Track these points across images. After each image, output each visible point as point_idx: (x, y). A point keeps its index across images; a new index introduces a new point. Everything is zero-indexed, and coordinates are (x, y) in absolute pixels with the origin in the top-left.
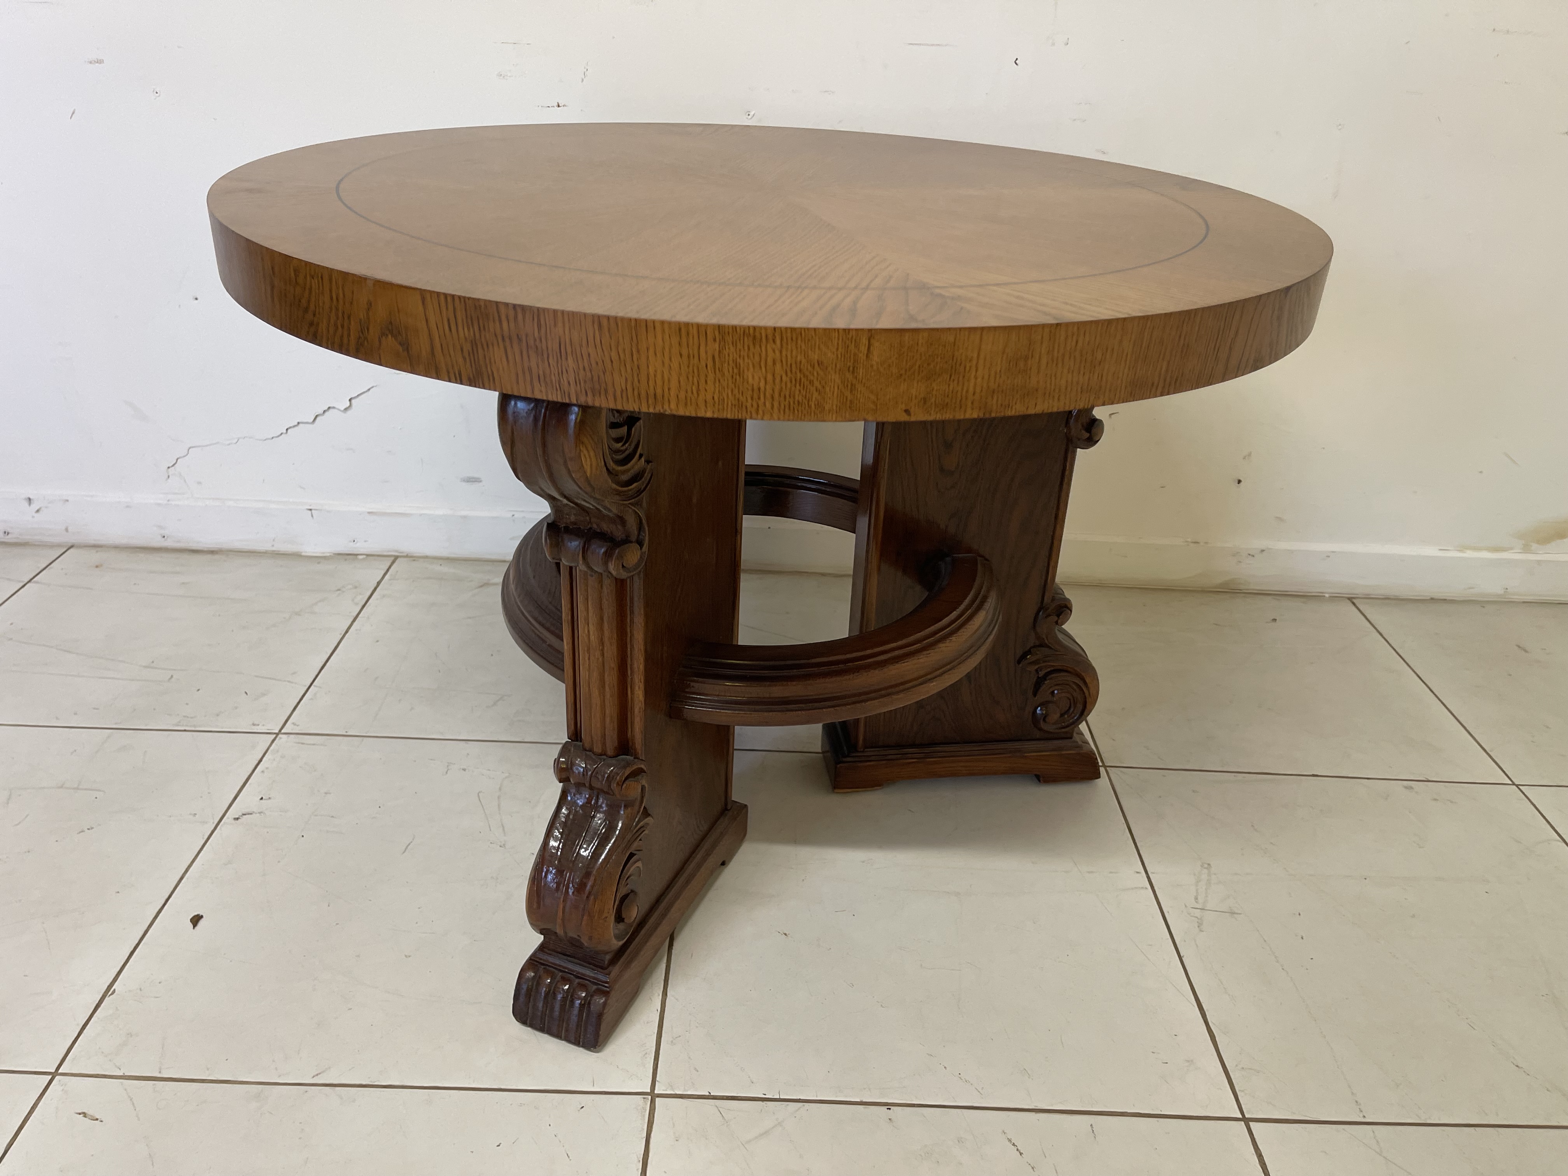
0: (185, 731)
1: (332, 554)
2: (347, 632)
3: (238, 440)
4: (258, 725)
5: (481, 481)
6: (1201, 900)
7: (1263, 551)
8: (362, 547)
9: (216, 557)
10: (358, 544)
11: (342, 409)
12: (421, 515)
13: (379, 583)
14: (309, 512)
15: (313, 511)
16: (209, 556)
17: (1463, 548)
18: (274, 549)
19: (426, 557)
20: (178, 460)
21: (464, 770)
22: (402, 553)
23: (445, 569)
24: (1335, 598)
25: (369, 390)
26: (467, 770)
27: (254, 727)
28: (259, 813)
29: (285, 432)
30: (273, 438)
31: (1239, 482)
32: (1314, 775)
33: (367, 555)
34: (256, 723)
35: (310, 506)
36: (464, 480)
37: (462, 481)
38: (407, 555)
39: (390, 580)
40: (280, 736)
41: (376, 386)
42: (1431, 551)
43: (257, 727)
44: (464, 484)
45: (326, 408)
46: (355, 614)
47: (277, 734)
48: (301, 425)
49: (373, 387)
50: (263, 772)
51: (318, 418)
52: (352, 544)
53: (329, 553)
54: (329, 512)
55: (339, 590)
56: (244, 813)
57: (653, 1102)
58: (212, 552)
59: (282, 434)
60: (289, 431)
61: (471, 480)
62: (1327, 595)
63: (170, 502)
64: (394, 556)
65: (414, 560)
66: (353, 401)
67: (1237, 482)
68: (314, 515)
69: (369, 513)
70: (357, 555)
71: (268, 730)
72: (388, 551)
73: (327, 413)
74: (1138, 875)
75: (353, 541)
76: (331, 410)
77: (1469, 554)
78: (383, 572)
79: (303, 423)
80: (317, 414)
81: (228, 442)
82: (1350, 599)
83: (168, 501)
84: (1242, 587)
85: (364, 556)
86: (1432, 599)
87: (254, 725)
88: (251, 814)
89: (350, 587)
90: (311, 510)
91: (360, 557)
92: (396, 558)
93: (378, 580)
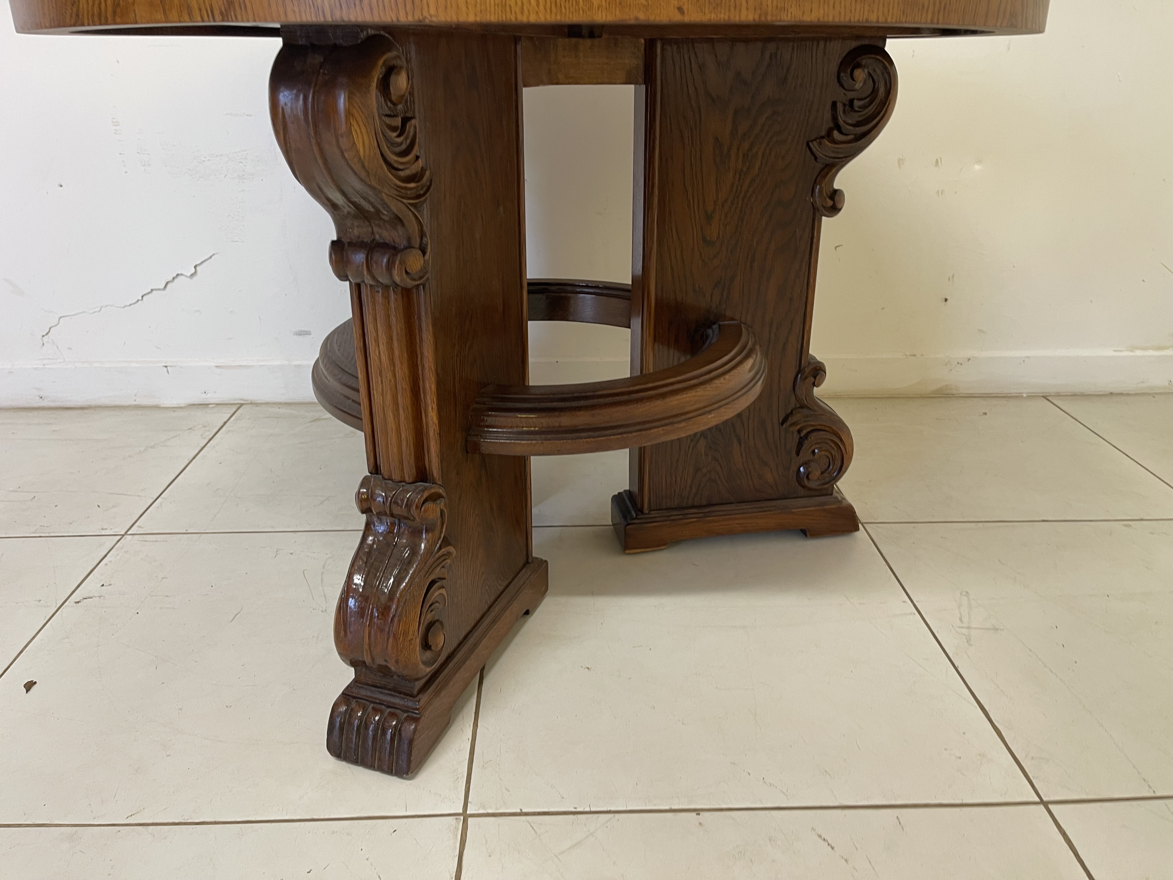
0: (40, 537)
1: (186, 405)
2: (194, 458)
3: (101, 309)
4: (107, 529)
5: (310, 334)
6: (965, 619)
7: (969, 360)
8: (212, 397)
9: (86, 411)
10: (208, 395)
11: (189, 275)
12: (261, 366)
13: (225, 423)
14: (165, 369)
15: (168, 368)
16: (80, 412)
17: (1133, 349)
18: (136, 403)
19: (267, 404)
20: (52, 329)
21: (292, 554)
22: (247, 401)
23: (283, 411)
24: (1032, 397)
25: (211, 257)
26: (294, 554)
27: (102, 531)
28: (99, 597)
29: (140, 298)
30: (131, 305)
31: (946, 300)
32: (1044, 521)
33: (217, 404)
34: (104, 527)
35: (166, 363)
36: (296, 334)
37: (294, 335)
38: (251, 402)
39: (236, 420)
40: (126, 536)
41: (217, 254)
42: (1109, 352)
43: (106, 531)
44: (296, 336)
45: (175, 275)
46: (202, 445)
47: (123, 535)
48: (154, 292)
49: (214, 255)
50: (106, 564)
51: (169, 286)
52: (204, 395)
53: (184, 404)
54: (181, 367)
55: (190, 429)
56: (84, 597)
57: (465, 822)
58: (82, 408)
59: (138, 300)
60: (145, 298)
61: (302, 333)
62: (1024, 395)
63: (46, 366)
64: (240, 404)
65: (257, 406)
66: (198, 268)
67: (944, 300)
68: (169, 371)
69: (217, 367)
70: (208, 404)
71: (115, 532)
72: (235, 400)
73: (176, 280)
74: (905, 604)
75: (204, 392)
76: (180, 277)
77: (1138, 353)
78: (229, 415)
79: (156, 290)
80: (167, 281)
81: (91, 311)
82: (1044, 397)
83: (44, 365)
84: (954, 392)
85: (214, 405)
86: (1111, 393)
87: (103, 529)
88: (91, 598)
89: (201, 426)
90: (166, 367)
91: (211, 406)
92: (241, 405)
93: (225, 420)
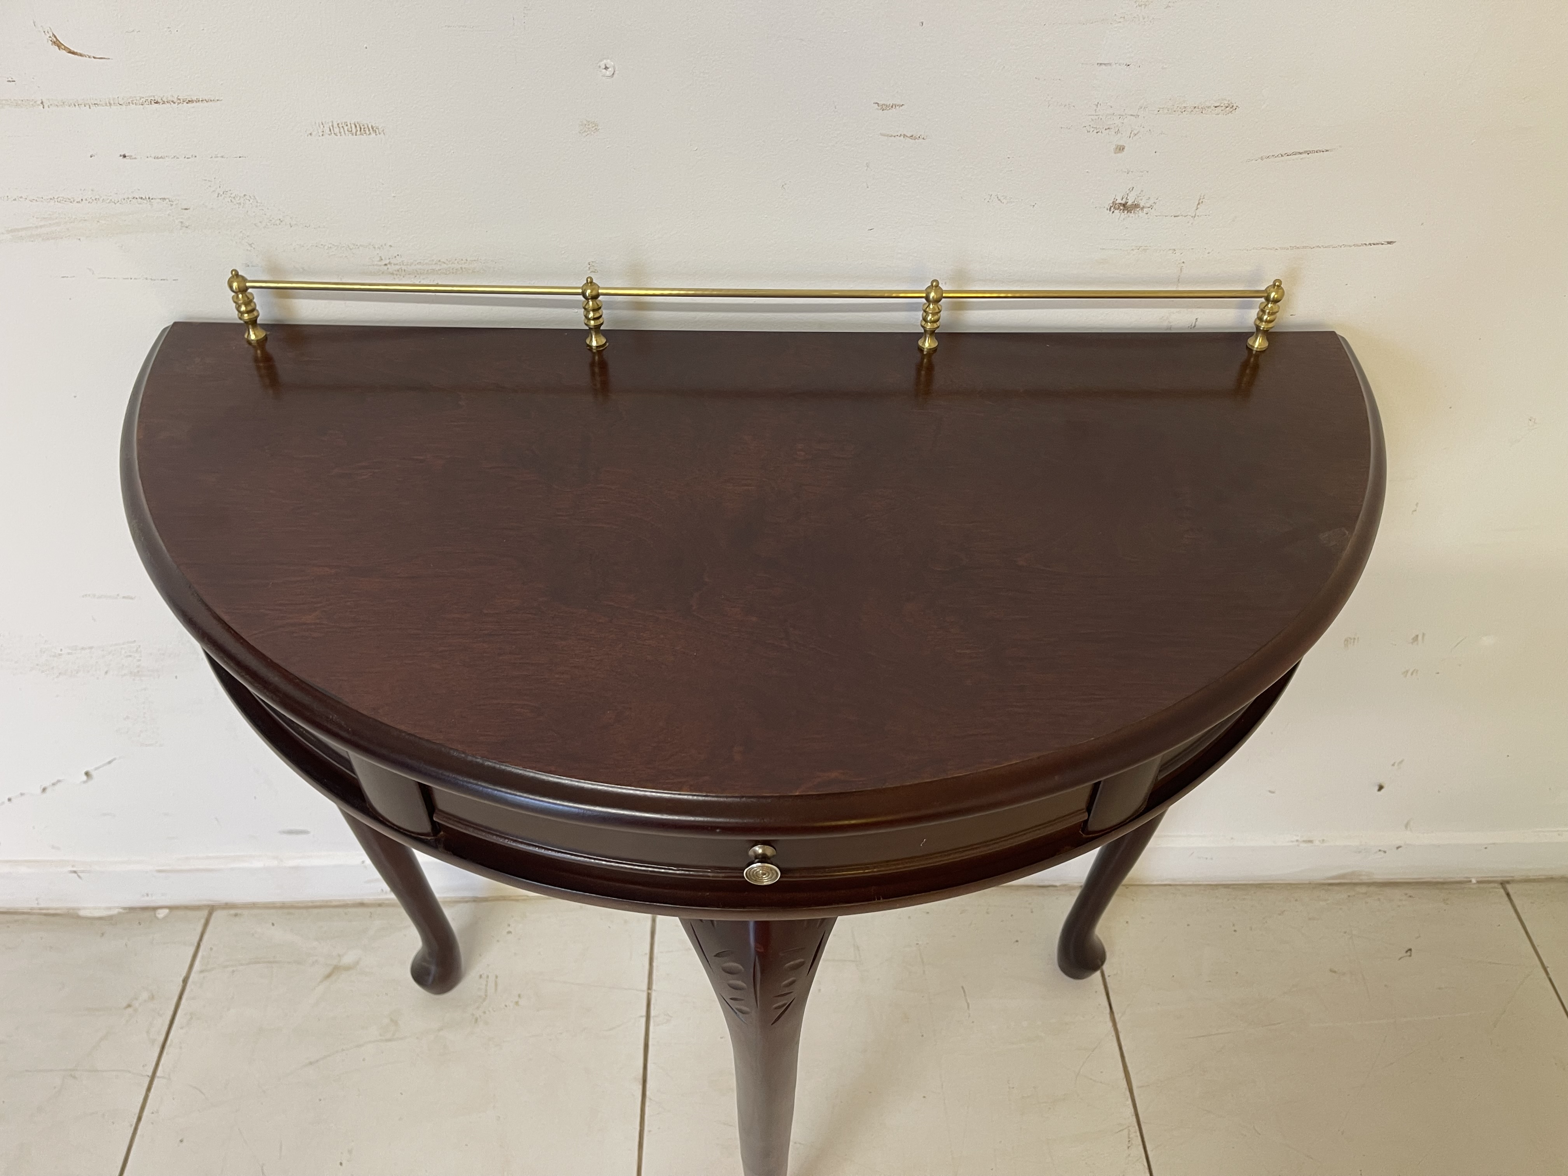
1: (121, 910)
5: (307, 833)
7: (1398, 848)
8: (161, 900)
10: (154, 897)
11: (77, 783)
13: (185, 981)
14: (75, 875)
15: (79, 873)
18: (40, 906)
19: (253, 906)
22: (219, 898)
23: (279, 934)
24: (1484, 886)
25: (112, 761)
31: (1381, 788)
33: (171, 908)
35: (73, 866)
36: (283, 833)
37: (281, 834)
38: (226, 903)
39: (202, 971)
41: (120, 758)
44: (284, 836)
45: (55, 781)
46: (151, 1069)
48: (26, 796)
49: (115, 759)
51: (48, 791)
53: (118, 908)
54: (101, 872)
55: (129, 1006)
60: (12, 800)
61: (294, 832)
64: (209, 906)
66: (90, 775)
67: (1377, 788)
68: (82, 877)
69: (159, 871)
70: (155, 909)
73: (59, 785)
75: (146, 896)
76: (63, 783)
78: (192, 950)
79: (28, 794)
80: (44, 786)
82: (1503, 886)
85: (167, 911)
89: (145, 995)
90: (75, 872)
91: (161, 914)
92: (212, 909)
93: (184, 974)
